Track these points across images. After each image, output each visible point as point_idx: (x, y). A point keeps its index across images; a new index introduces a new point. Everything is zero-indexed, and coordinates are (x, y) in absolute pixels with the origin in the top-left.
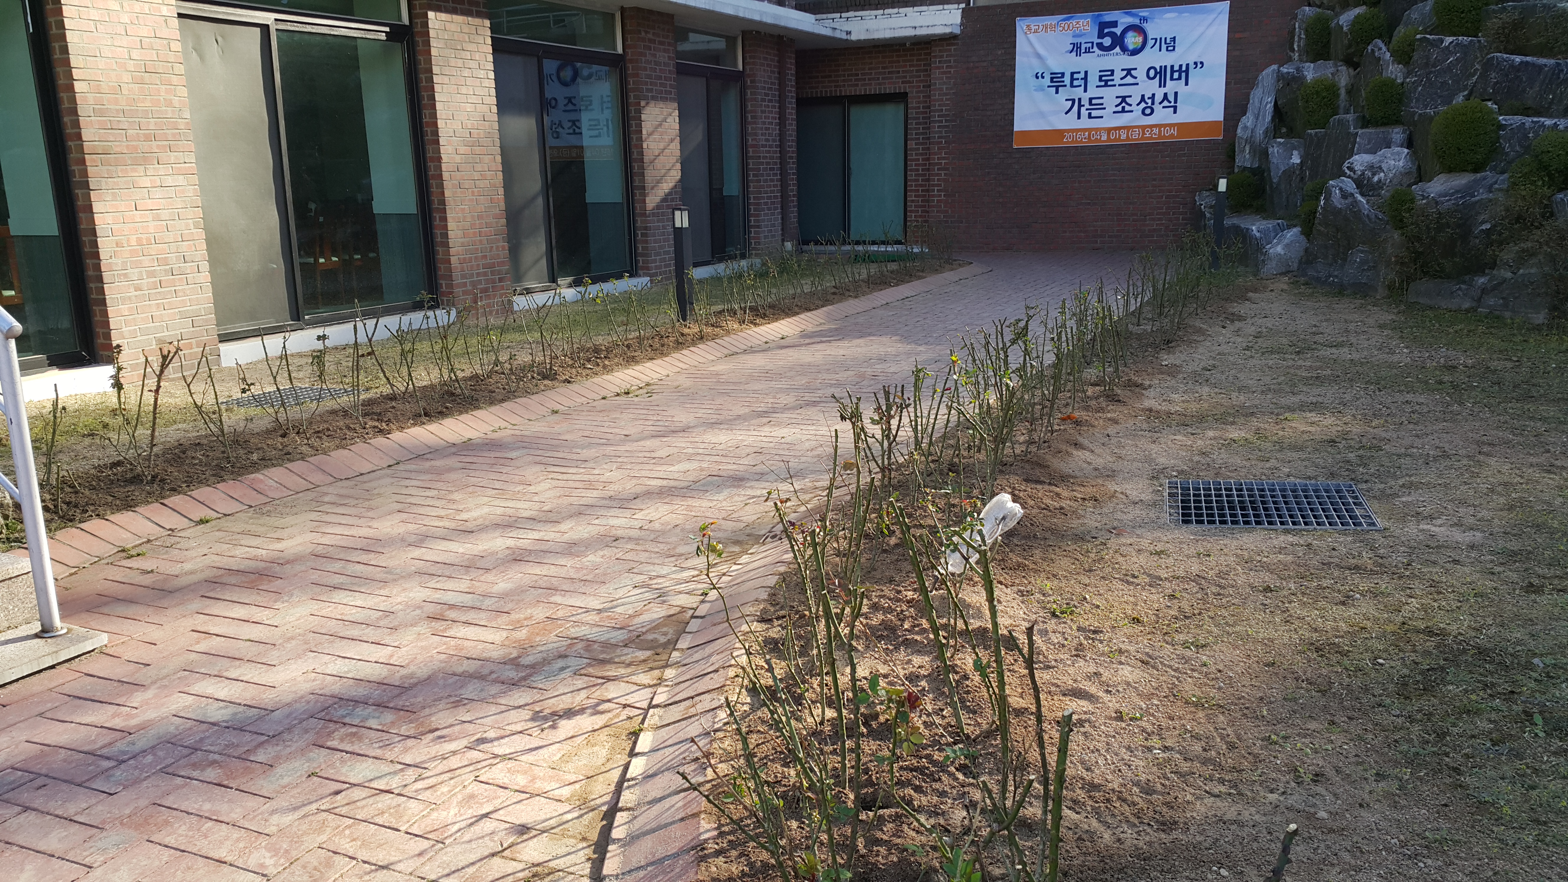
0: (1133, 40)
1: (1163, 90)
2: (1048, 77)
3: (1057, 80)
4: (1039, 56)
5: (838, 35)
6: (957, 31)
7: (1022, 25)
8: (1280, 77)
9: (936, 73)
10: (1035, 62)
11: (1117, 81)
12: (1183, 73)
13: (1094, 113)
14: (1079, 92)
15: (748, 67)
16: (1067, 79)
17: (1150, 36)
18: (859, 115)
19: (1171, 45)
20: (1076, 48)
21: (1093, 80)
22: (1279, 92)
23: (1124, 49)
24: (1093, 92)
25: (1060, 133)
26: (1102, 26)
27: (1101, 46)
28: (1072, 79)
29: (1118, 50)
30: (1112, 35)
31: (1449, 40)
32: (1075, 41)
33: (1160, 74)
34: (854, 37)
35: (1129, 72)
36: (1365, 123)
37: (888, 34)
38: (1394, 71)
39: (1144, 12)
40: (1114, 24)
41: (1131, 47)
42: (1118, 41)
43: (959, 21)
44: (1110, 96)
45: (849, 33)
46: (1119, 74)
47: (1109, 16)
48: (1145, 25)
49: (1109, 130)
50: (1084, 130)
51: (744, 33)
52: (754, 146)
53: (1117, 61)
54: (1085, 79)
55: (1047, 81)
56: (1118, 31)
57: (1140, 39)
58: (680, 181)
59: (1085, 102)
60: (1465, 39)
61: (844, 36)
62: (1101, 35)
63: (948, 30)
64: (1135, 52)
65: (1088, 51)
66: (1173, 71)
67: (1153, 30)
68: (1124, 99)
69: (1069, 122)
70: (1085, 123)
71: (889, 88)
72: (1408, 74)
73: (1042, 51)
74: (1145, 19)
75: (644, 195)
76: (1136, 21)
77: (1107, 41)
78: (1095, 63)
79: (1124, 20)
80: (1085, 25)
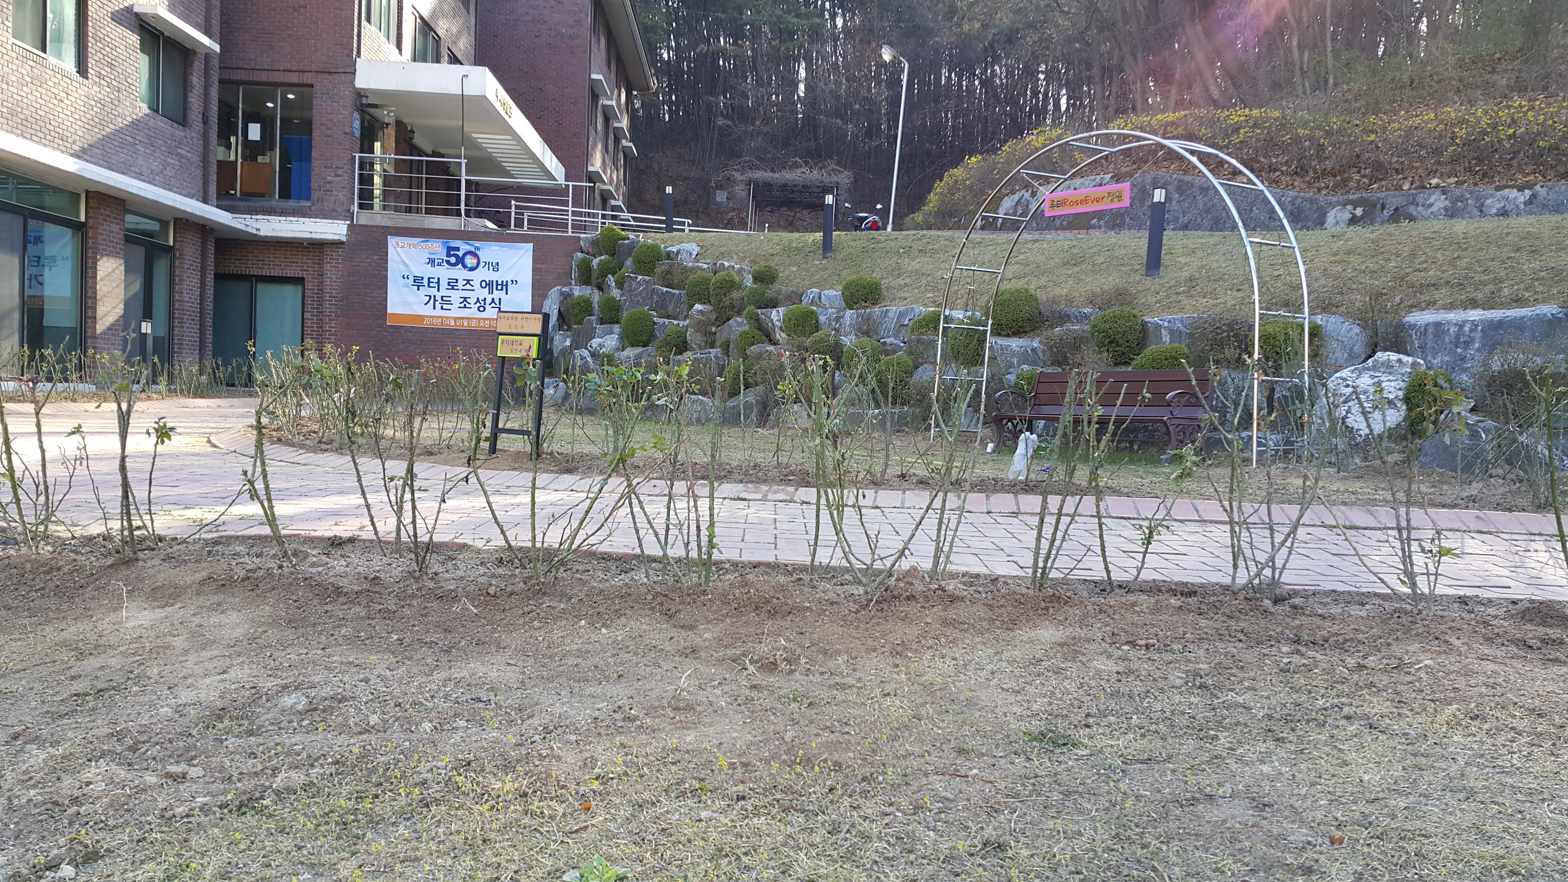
0: (470, 261)
1: (491, 296)
2: (411, 279)
3: (418, 282)
4: (404, 264)
5: (249, 230)
6: (344, 239)
7: (392, 241)
8: (562, 293)
9: (327, 267)
10: (402, 267)
11: (460, 287)
12: (504, 286)
13: (445, 306)
14: (433, 292)
15: (177, 244)
16: (425, 282)
17: (482, 260)
18: (263, 291)
19: (496, 267)
20: (432, 262)
21: (444, 284)
22: (561, 302)
23: (465, 266)
24: (444, 292)
25: (421, 318)
26: (449, 249)
27: (448, 262)
28: (429, 282)
29: (460, 266)
30: (456, 256)
31: (640, 277)
32: (431, 256)
33: (489, 285)
34: (262, 233)
35: (468, 281)
36: (602, 321)
37: (290, 235)
38: (616, 293)
39: (477, 244)
40: (458, 249)
41: (469, 265)
42: (460, 261)
43: (345, 232)
44: (456, 296)
45: (258, 230)
46: (461, 283)
47: (454, 243)
48: (478, 252)
49: (456, 319)
50: (438, 317)
51: (176, 220)
52: (179, 301)
53: (459, 273)
54: (438, 283)
55: (411, 281)
56: (460, 254)
57: (475, 261)
58: (122, 316)
59: (438, 298)
60: (647, 278)
61: (255, 232)
62: (449, 255)
63: (336, 237)
64: (472, 269)
65: (439, 264)
66: (497, 285)
67: (484, 256)
68: (465, 299)
69: (427, 311)
70: (438, 312)
71: (290, 273)
72: (622, 295)
73: (407, 261)
74: (478, 248)
75: (95, 323)
76: (473, 249)
77: (453, 260)
78: (445, 273)
79: (464, 247)
80: (437, 247)
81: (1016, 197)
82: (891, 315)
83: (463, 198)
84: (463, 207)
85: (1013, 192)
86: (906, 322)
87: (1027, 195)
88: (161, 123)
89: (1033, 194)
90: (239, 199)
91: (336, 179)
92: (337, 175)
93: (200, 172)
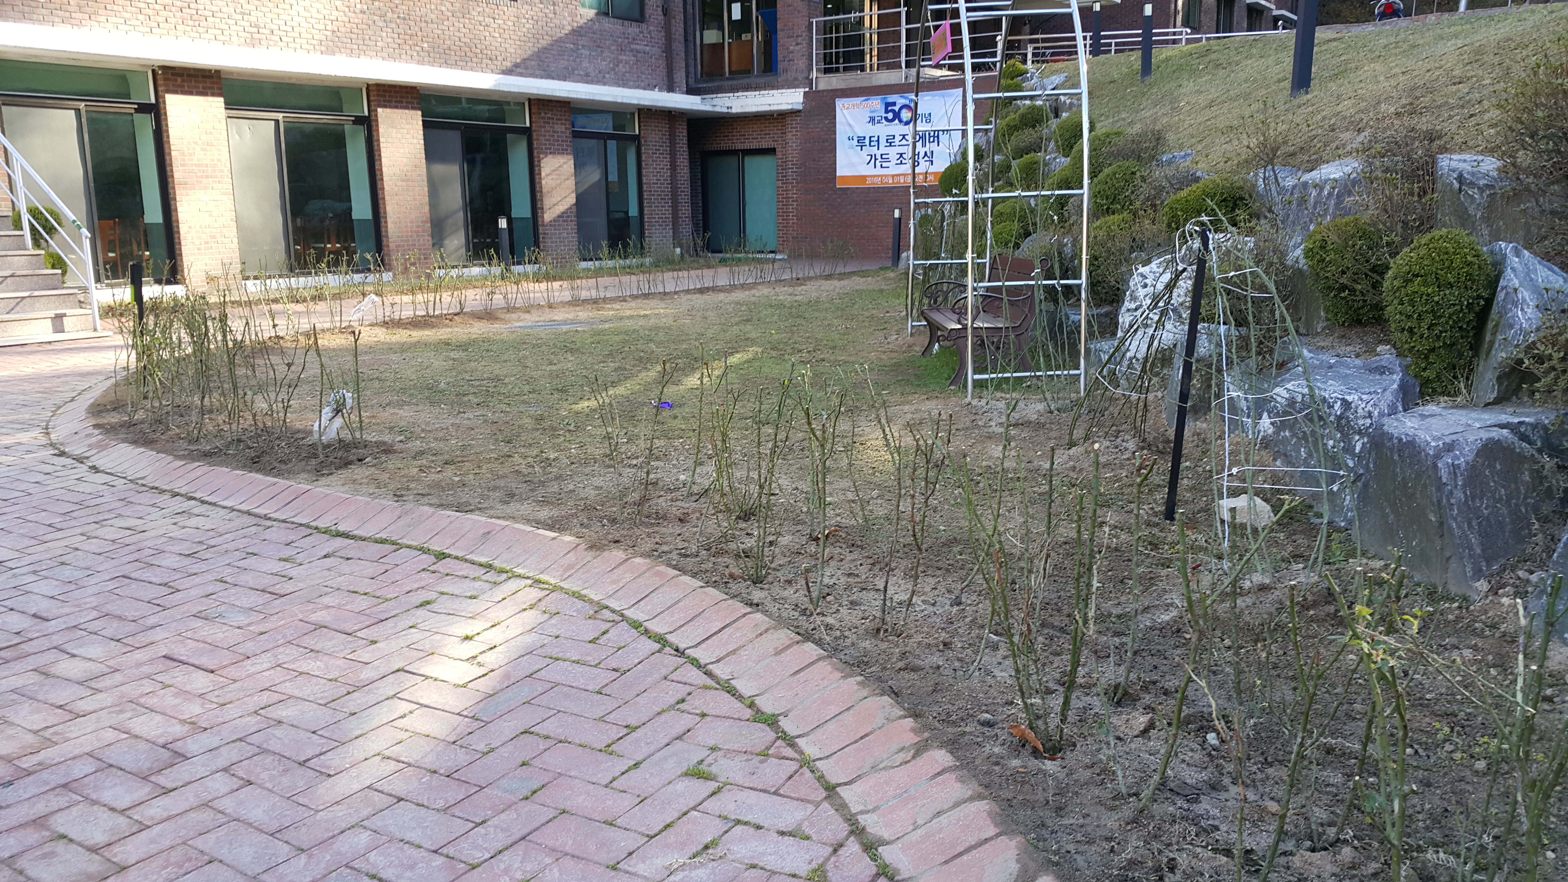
0: (906, 115)
1: (925, 149)
2: (856, 139)
3: (861, 141)
4: (850, 125)
5: (718, 109)
6: (800, 107)
7: (839, 103)
9: (790, 135)
10: (848, 128)
11: (897, 143)
12: (935, 137)
13: (884, 164)
14: (874, 150)
15: (644, 132)
16: (867, 141)
18: (751, 163)
19: (928, 118)
20: (872, 120)
21: (883, 142)
23: (900, 121)
24: (883, 150)
25: (864, 178)
26: (887, 105)
27: (886, 118)
28: (870, 141)
29: (897, 121)
30: (893, 111)
32: (872, 115)
33: (922, 138)
34: (734, 111)
35: (904, 136)
37: (766, 108)
39: (912, 96)
40: (894, 104)
41: (905, 120)
42: (897, 116)
43: (801, 100)
44: (893, 153)
46: (898, 138)
48: (911, 105)
49: (893, 176)
50: (878, 176)
51: (641, 114)
53: (897, 129)
54: (878, 141)
55: (855, 142)
56: (896, 108)
57: (910, 115)
58: (575, 203)
59: (878, 157)
61: (725, 110)
62: (887, 112)
63: (795, 106)
64: (907, 123)
65: (879, 122)
66: (929, 136)
67: (918, 108)
68: (901, 155)
69: (868, 170)
70: (879, 171)
71: (764, 145)
73: (851, 122)
74: (912, 101)
75: (544, 213)
76: (907, 102)
77: (890, 116)
78: (883, 130)
79: (900, 101)
80: (876, 104)
83: (903, 49)
84: (903, 58)
90: (728, 79)
91: (797, 48)
92: (797, 44)
93: (662, 63)
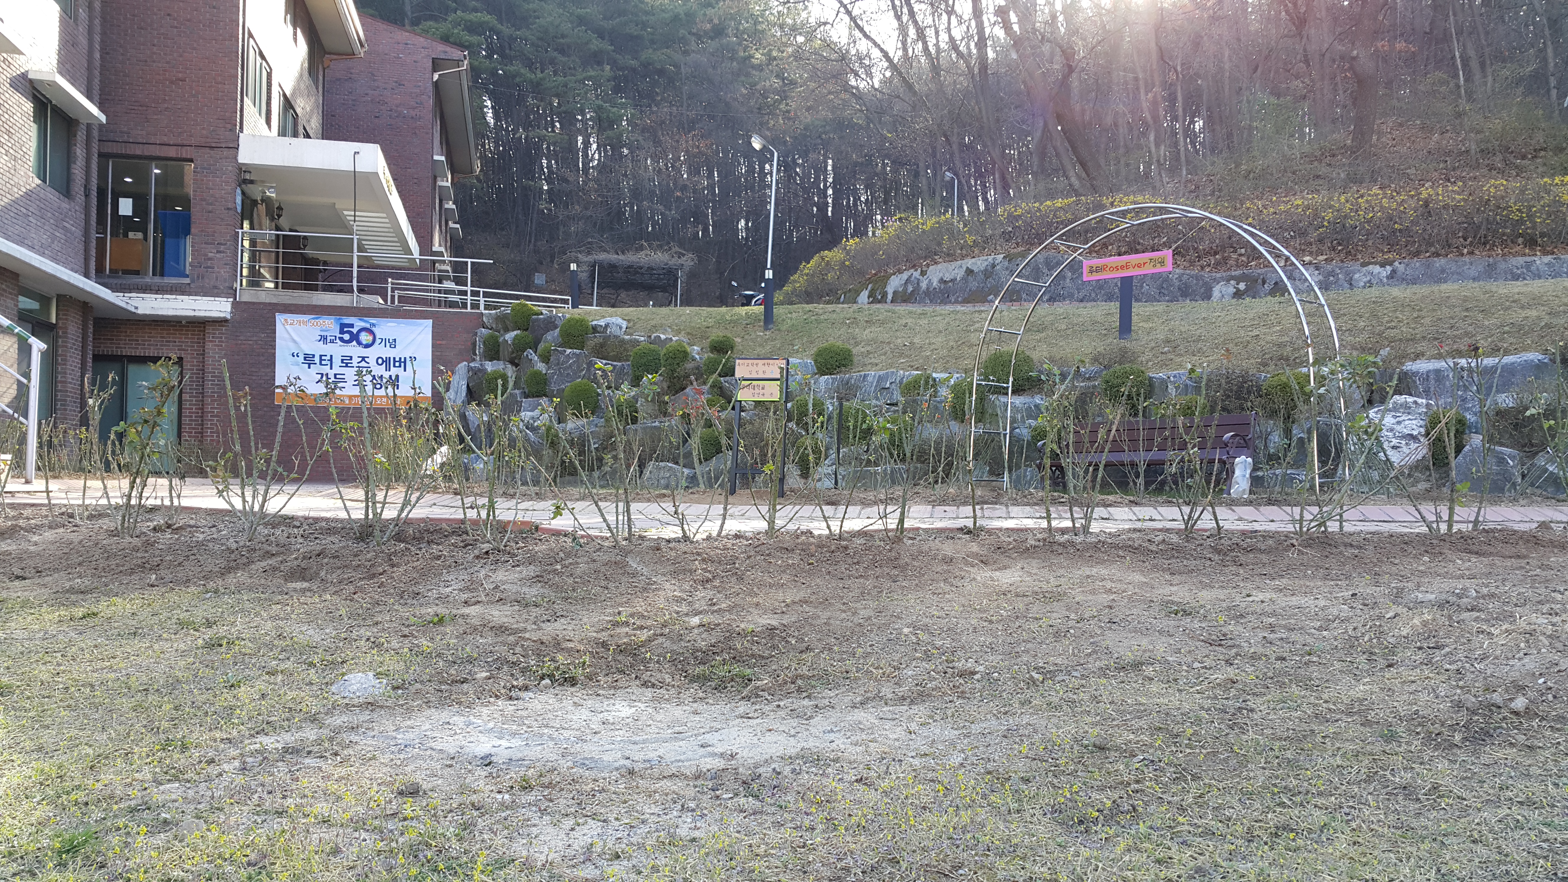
0: (365, 338)
1: (388, 373)
2: (302, 357)
3: (309, 359)
4: (295, 341)
5: (129, 307)
6: (229, 317)
7: (280, 318)
8: (470, 369)
9: (209, 345)
10: (291, 344)
11: (355, 364)
12: (402, 363)
14: (326, 369)
15: (60, 322)
16: (317, 359)
17: (378, 337)
18: (134, 372)
19: (393, 344)
20: (323, 339)
21: (337, 361)
22: (469, 378)
23: (359, 343)
24: (337, 369)
25: (312, 396)
26: (343, 326)
27: (341, 339)
28: (321, 360)
29: (354, 343)
30: (350, 333)
31: (568, 351)
32: (323, 334)
33: (386, 362)
34: (140, 312)
35: (363, 359)
36: (527, 396)
38: (541, 367)
39: (373, 321)
40: (352, 326)
41: (364, 342)
42: (355, 337)
43: (229, 310)
44: (349, 374)
45: (136, 308)
46: (355, 360)
47: (347, 320)
48: (373, 329)
49: (350, 397)
51: (59, 297)
52: (61, 382)
53: (354, 350)
54: (331, 360)
55: (301, 359)
56: (355, 330)
57: (371, 338)
58: (15, 398)
59: (331, 376)
60: (578, 351)
61: (133, 310)
62: (342, 332)
63: (222, 315)
64: (367, 346)
65: (332, 342)
66: (395, 361)
67: (379, 332)
69: (318, 389)
71: (166, 353)
72: (549, 368)
73: (295, 338)
74: (374, 325)
76: (368, 326)
77: (347, 337)
78: (338, 350)
79: (358, 324)
80: (330, 325)
81: (905, 276)
82: (870, 379)
83: (355, 274)
84: (355, 283)
85: (900, 271)
86: (888, 385)
87: (917, 274)
88: (51, 195)
89: (923, 273)
90: (109, 277)
91: (218, 255)
92: (218, 252)
93: (81, 247)
